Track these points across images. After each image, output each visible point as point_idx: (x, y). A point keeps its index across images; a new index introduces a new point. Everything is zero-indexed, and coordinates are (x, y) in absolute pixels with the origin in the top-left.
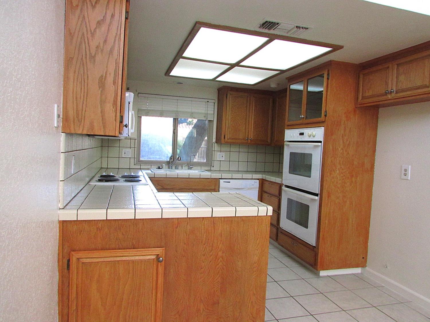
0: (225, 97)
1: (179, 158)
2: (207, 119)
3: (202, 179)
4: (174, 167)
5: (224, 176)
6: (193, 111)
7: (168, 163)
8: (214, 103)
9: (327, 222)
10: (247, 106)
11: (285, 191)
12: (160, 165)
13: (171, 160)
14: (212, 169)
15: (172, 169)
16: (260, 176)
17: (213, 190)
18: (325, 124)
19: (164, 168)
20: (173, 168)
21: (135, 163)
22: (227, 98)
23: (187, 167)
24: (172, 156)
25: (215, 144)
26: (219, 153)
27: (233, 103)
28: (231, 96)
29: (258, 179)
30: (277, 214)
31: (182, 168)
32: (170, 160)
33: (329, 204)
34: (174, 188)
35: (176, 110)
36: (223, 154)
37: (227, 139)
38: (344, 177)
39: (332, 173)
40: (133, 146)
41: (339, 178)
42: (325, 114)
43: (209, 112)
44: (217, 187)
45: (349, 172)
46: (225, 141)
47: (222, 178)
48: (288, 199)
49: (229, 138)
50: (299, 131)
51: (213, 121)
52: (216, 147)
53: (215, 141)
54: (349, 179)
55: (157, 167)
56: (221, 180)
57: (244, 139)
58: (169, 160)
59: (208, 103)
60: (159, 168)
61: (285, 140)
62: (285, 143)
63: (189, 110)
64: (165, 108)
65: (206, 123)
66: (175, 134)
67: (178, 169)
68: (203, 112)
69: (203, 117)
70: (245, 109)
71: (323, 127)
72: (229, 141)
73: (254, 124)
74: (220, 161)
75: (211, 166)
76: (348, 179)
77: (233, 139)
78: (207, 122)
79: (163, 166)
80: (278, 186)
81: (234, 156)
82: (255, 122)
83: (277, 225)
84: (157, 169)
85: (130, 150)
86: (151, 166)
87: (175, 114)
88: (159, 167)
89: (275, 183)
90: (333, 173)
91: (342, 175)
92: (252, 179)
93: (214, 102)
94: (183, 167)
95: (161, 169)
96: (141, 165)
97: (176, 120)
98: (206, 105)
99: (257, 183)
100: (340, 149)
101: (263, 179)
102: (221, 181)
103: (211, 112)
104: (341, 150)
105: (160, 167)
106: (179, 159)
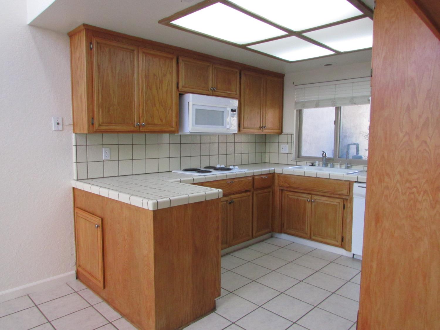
9: (374, 265)
15: (325, 167)
17: (347, 195)
21: (292, 159)
23: (344, 166)
31: (338, 167)
33: (379, 235)
35: (334, 97)
38: (414, 190)
39: (384, 180)
40: (290, 141)
41: (400, 191)
44: (352, 192)
45: (427, 181)
47: (358, 181)
54: (428, 194)
63: (350, 95)
76: (423, 195)
84: (310, 166)
85: (287, 146)
87: (332, 102)
88: (312, 164)
90: (386, 179)
91: (408, 185)
94: (339, 165)
95: (314, 166)
96: (297, 161)
97: (339, 109)
100: (401, 135)
102: (355, 185)
104: (404, 136)
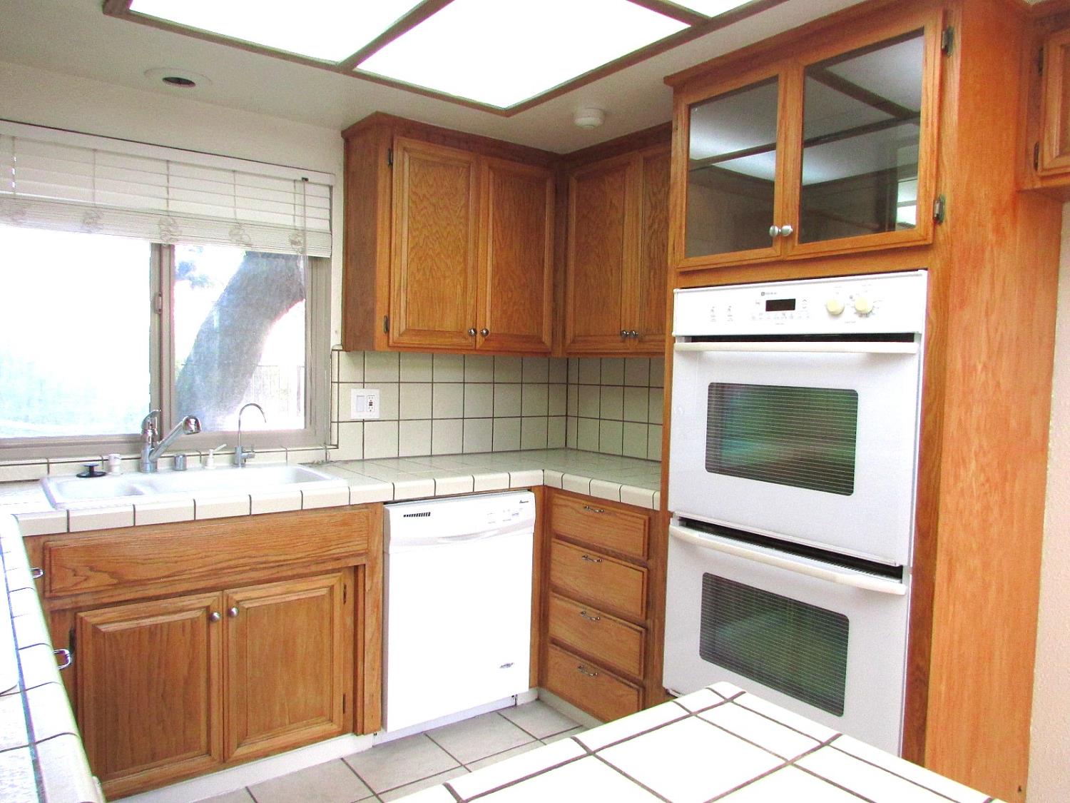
0: (383, 162)
1: (193, 421)
2: (303, 251)
3: (313, 515)
4: (163, 463)
5: (407, 488)
6: (242, 215)
7: (134, 444)
8: (331, 188)
10: (466, 206)
11: (683, 542)
12: (91, 459)
13: (150, 433)
14: (334, 455)
15: (155, 470)
16: (534, 477)
17: (362, 554)
18: (935, 258)
19: (116, 470)
20: (159, 468)
22: (391, 164)
23: (225, 460)
24: (152, 415)
25: (343, 354)
26: (356, 392)
27: (416, 186)
28: (407, 160)
29: (530, 489)
30: (641, 632)
31: (205, 463)
32: (145, 431)
34: (181, 572)
35: (163, 207)
36: (374, 393)
37: (396, 334)
42: (937, 212)
43: (312, 224)
44: (377, 539)
45: (998, 463)
46: (388, 342)
47: (396, 499)
48: (706, 576)
49: (403, 328)
50: (763, 294)
51: (329, 260)
52: (344, 366)
53: (339, 342)
55: (78, 468)
56: (392, 509)
57: (459, 333)
58: (139, 431)
59: (307, 186)
60: (91, 473)
61: (674, 334)
62: (679, 345)
63: (227, 213)
64: (106, 197)
65: (298, 268)
66: (160, 315)
67: (185, 469)
68: (288, 221)
69: (289, 244)
70: (463, 213)
71: (926, 269)
72: (406, 340)
73: (493, 278)
74: (363, 421)
75: (328, 442)
77: (418, 332)
78: (301, 265)
79: (113, 462)
80: (642, 522)
81: (416, 400)
82: (497, 269)
83: (641, 678)
84: (79, 476)
86: (48, 464)
87: (160, 223)
88: (91, 468)
89: (619, 505)
91: (982, 477)
92: (510, 490)
93: (328, 182)
94: (211, 460)
95: (103, 474)
97: (166, 252)
98: (297, 196)
99: (527, 508)
100: (979, 368)
101: (550, 488)
102: (395, 513)
103: (317, 222)
104: (982, 372)
105: (96, 470)
106: (193, 427)
